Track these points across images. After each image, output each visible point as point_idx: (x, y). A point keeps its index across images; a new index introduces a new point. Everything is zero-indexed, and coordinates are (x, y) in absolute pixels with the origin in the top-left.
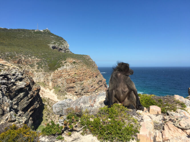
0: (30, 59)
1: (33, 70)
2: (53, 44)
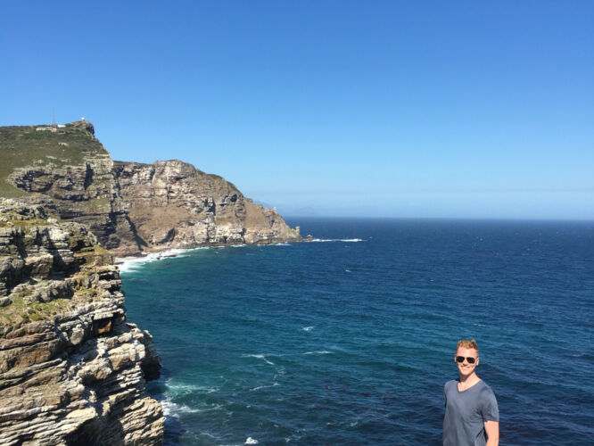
2: (39, 165)
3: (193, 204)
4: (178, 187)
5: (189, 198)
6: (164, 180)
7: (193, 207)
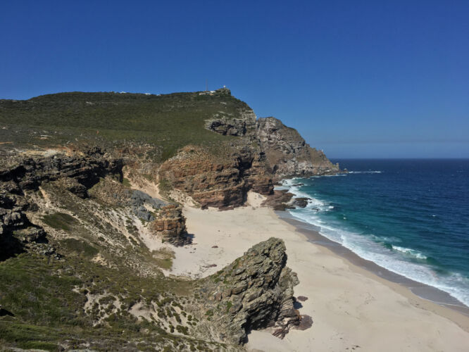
0: (140, 147)
1: (140, 160)
2: (217, 118)
3: (284, 147)
4: (274, 136)
5: (281, 143)
6: (265, 131)
7: (284, 150)
